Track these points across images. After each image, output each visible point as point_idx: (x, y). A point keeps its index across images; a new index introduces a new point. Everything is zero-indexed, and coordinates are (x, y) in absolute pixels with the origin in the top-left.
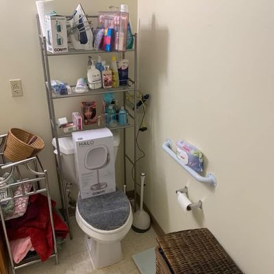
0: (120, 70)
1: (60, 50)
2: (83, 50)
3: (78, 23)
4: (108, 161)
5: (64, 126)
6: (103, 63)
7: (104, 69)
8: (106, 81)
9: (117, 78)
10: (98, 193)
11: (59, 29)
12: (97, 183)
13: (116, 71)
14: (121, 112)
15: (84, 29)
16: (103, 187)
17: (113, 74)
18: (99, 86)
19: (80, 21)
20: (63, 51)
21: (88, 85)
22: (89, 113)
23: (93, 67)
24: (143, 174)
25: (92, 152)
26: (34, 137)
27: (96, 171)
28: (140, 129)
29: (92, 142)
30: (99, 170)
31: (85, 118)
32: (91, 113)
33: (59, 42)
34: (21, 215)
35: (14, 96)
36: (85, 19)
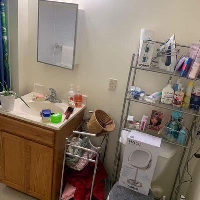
0: (194, 95)
1: (143, 66)
2: (165, 71)
3: (168, 49)
4: (149, 167)
5: (131, 122)
6: (180, 85)
7: (178, 90)
8: (176, 100)
9: (188, 100)
10: (132, 188)
11: (148, 50)
12: (134, 179)
13: (189, 95)
14: (183, 131)
15: (170, 54)
16: (138, 185)
17: (185, 96)
18: (170, 102)
19: (170, 48)
20: (145, 67)
21: (161, 99)
22: (155, 121)
23: (169, 86)
24: (183, 197)
25: (138, 152)
26: (112, 121)
27: (136, 169)
28: (195, 155)
29: (140, 144)
30: (139, 170)
31: (151, 123)
32: (157, 122)
33: (145, 60)
34: (79, 170)
35: (109, 90)
36: (174, 47)
